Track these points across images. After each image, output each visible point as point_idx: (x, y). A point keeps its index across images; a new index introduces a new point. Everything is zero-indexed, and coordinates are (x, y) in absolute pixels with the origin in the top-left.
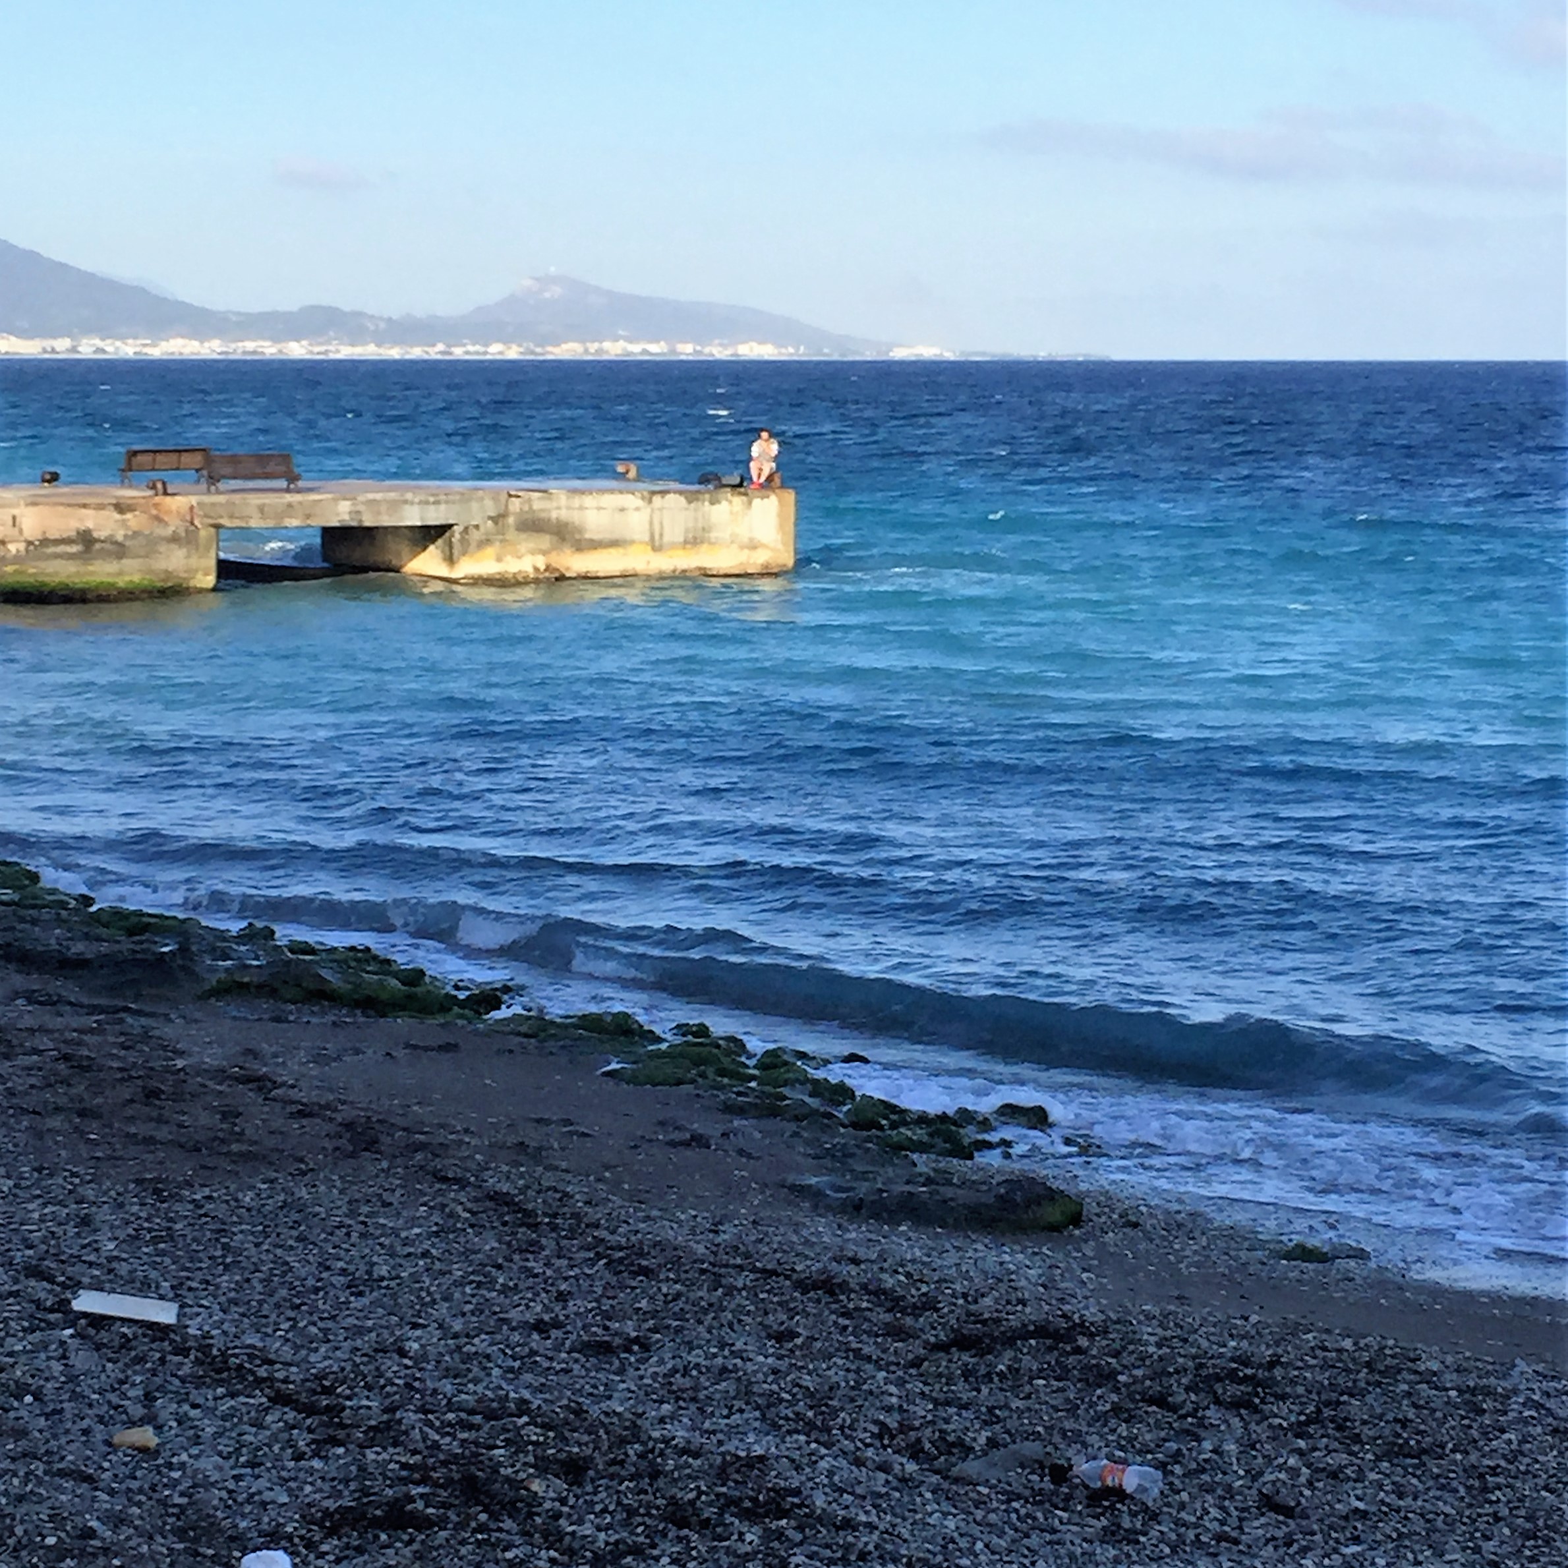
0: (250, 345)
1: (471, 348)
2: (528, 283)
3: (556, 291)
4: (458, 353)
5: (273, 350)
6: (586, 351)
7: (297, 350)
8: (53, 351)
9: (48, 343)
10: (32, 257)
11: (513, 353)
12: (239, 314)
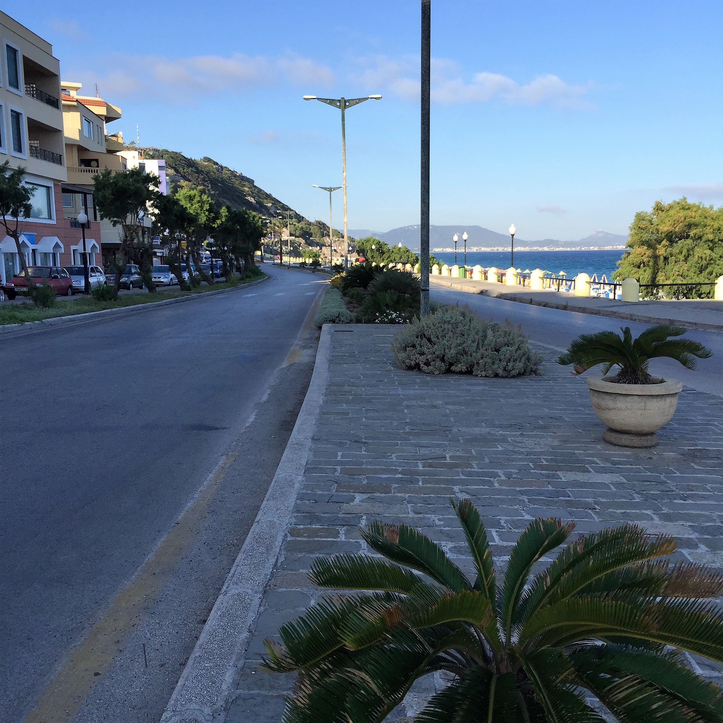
0: (535, 248)
1: (586, 248)
2: (595, 233)
3: (601, 234)
4: (583, 249)
5: (541, 249)
6: (613, 248)
7: (546, 249)
8: (493, 250)
9: (492, 248)
10: (486, 229)
11: (596, 249)
12: (530, 241)
